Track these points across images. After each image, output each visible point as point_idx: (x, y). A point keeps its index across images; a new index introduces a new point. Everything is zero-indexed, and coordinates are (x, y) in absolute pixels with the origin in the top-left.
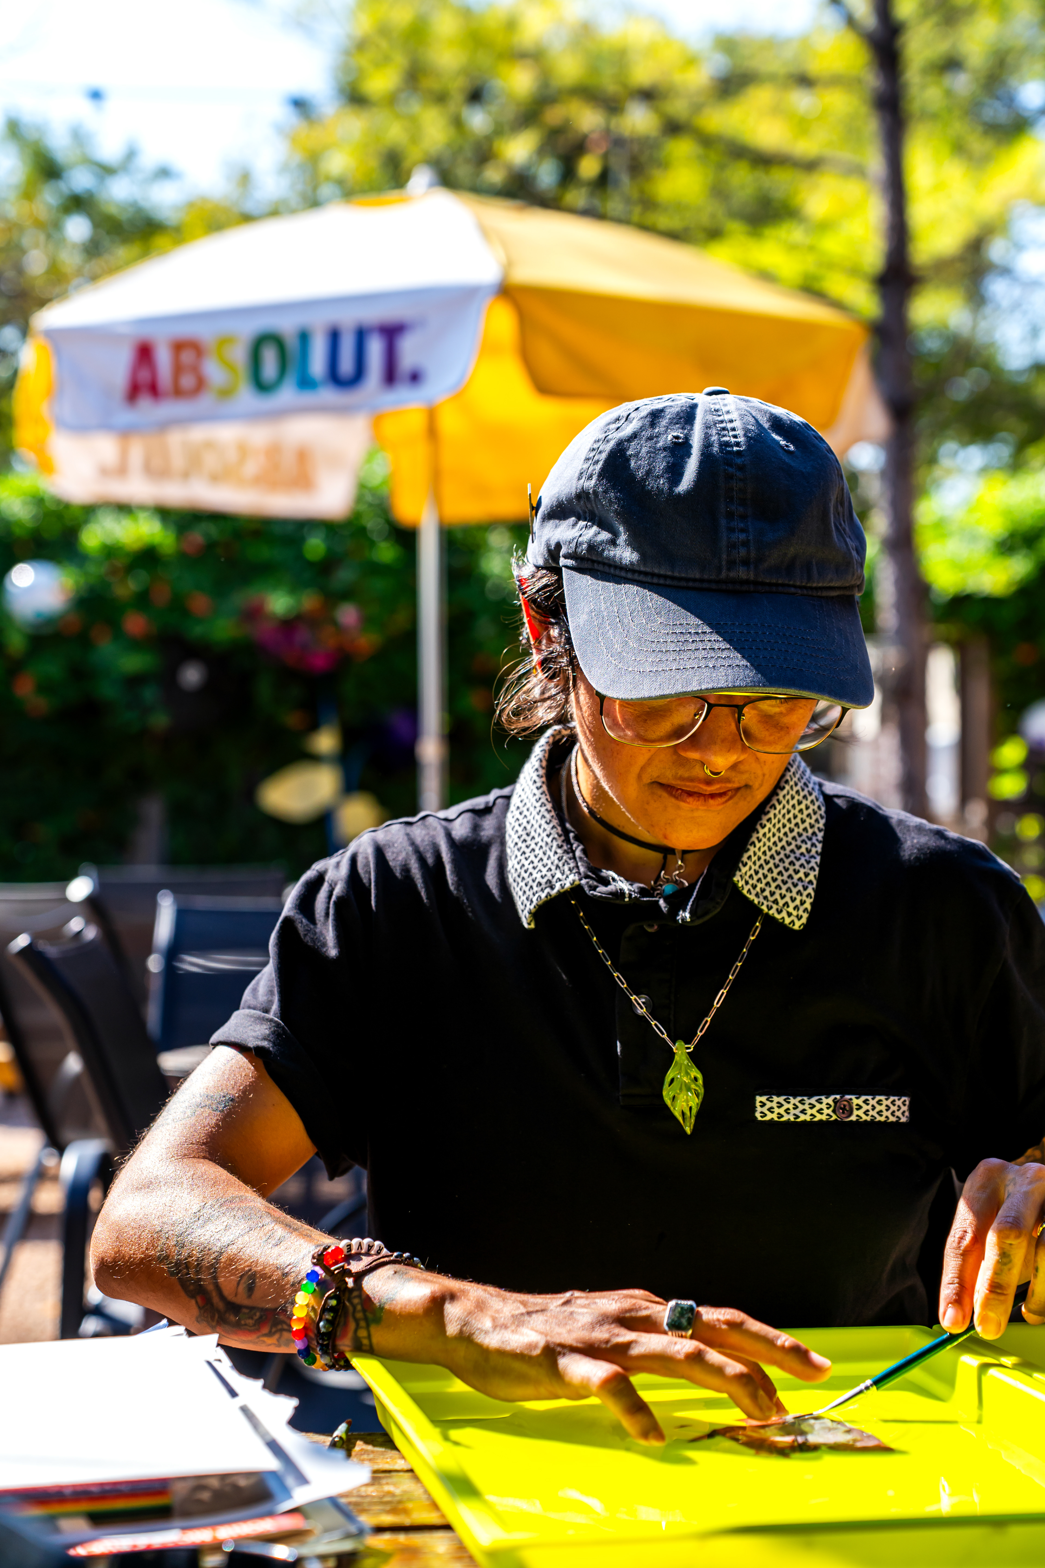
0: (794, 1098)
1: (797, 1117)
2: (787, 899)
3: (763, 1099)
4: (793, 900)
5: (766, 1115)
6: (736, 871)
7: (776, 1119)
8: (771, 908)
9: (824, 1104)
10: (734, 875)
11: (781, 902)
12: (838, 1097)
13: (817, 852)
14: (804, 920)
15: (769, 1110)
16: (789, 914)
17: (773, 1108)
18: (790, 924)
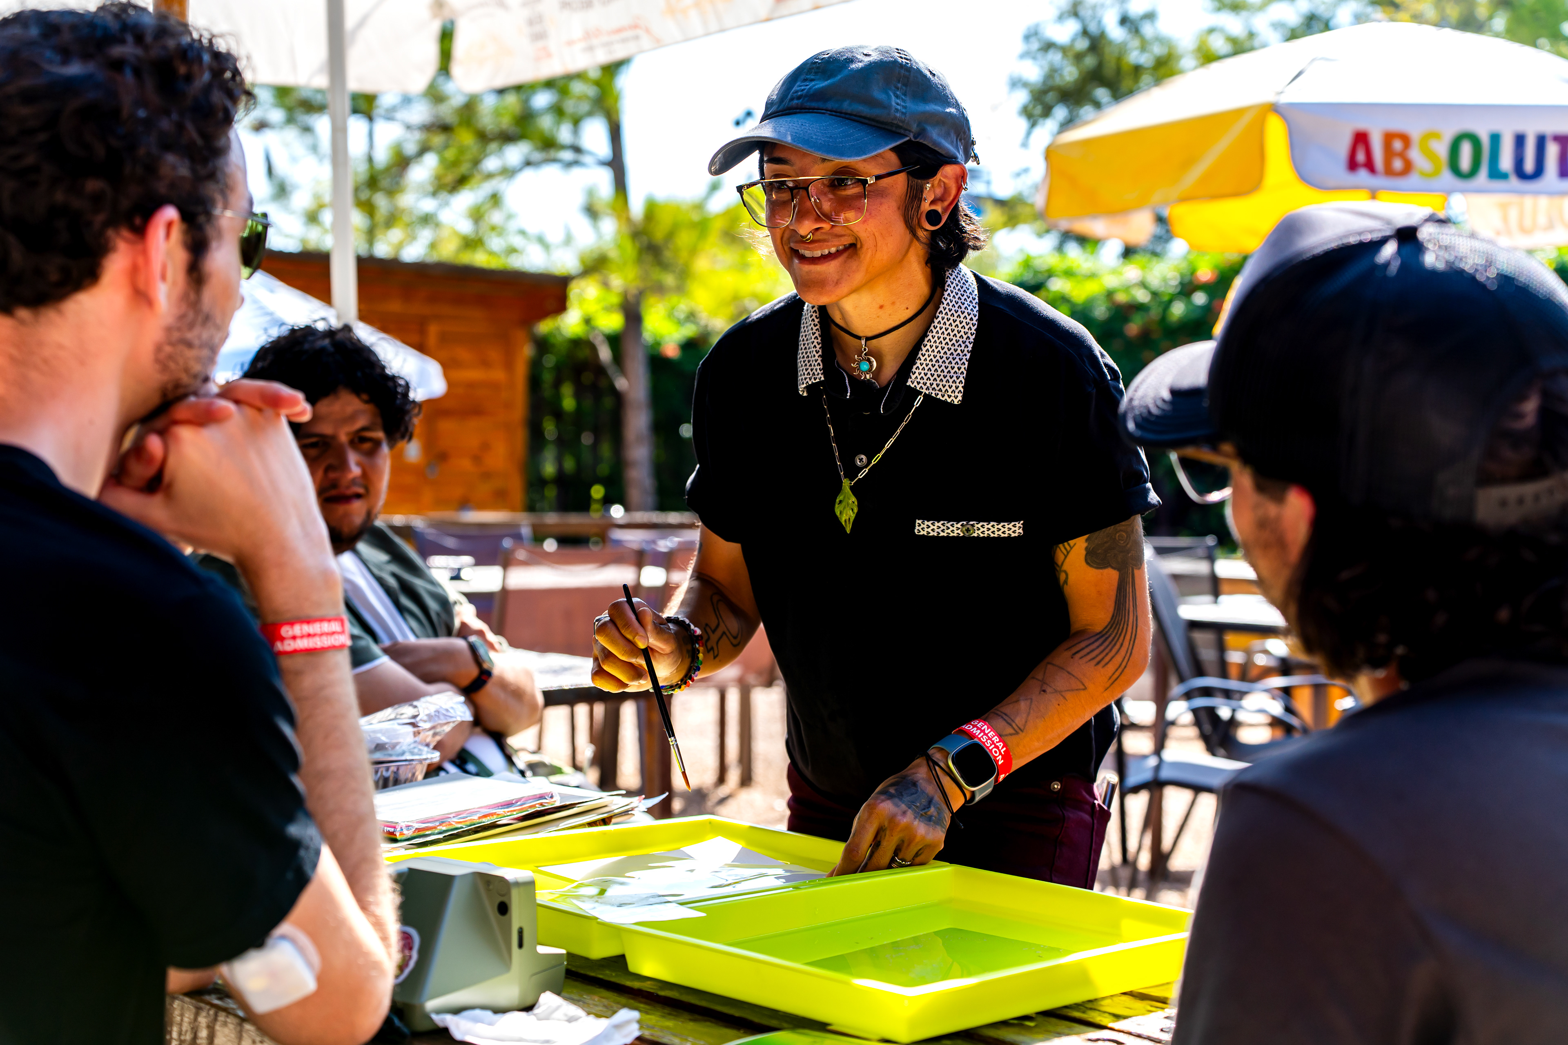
0: (938, 522)
1: (939, 533)
2: (947, 387)
3: (920, 522)
4: (950, 387)
5: (920, 532)
6: (908, 379)
7: (926, 534)
8: (938, 394)
9: (955, 527)
10: (907, 382)
11: (944, 390)
12: (965, 523)
13: (968, 351)
14: (960, 398)
15: (922, 529)
16: (949, 396)
17: (924, 528)
18: (951, 401)
